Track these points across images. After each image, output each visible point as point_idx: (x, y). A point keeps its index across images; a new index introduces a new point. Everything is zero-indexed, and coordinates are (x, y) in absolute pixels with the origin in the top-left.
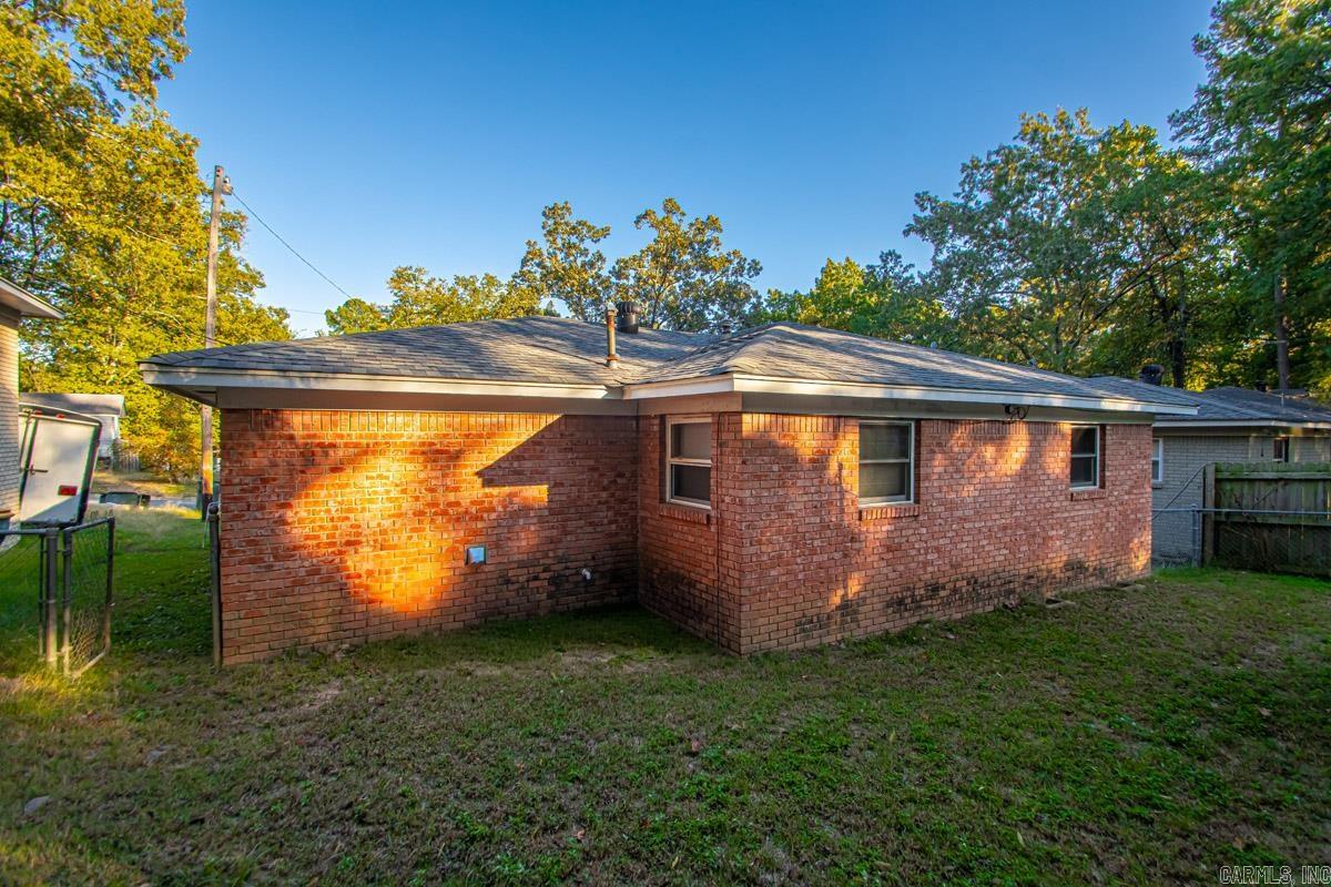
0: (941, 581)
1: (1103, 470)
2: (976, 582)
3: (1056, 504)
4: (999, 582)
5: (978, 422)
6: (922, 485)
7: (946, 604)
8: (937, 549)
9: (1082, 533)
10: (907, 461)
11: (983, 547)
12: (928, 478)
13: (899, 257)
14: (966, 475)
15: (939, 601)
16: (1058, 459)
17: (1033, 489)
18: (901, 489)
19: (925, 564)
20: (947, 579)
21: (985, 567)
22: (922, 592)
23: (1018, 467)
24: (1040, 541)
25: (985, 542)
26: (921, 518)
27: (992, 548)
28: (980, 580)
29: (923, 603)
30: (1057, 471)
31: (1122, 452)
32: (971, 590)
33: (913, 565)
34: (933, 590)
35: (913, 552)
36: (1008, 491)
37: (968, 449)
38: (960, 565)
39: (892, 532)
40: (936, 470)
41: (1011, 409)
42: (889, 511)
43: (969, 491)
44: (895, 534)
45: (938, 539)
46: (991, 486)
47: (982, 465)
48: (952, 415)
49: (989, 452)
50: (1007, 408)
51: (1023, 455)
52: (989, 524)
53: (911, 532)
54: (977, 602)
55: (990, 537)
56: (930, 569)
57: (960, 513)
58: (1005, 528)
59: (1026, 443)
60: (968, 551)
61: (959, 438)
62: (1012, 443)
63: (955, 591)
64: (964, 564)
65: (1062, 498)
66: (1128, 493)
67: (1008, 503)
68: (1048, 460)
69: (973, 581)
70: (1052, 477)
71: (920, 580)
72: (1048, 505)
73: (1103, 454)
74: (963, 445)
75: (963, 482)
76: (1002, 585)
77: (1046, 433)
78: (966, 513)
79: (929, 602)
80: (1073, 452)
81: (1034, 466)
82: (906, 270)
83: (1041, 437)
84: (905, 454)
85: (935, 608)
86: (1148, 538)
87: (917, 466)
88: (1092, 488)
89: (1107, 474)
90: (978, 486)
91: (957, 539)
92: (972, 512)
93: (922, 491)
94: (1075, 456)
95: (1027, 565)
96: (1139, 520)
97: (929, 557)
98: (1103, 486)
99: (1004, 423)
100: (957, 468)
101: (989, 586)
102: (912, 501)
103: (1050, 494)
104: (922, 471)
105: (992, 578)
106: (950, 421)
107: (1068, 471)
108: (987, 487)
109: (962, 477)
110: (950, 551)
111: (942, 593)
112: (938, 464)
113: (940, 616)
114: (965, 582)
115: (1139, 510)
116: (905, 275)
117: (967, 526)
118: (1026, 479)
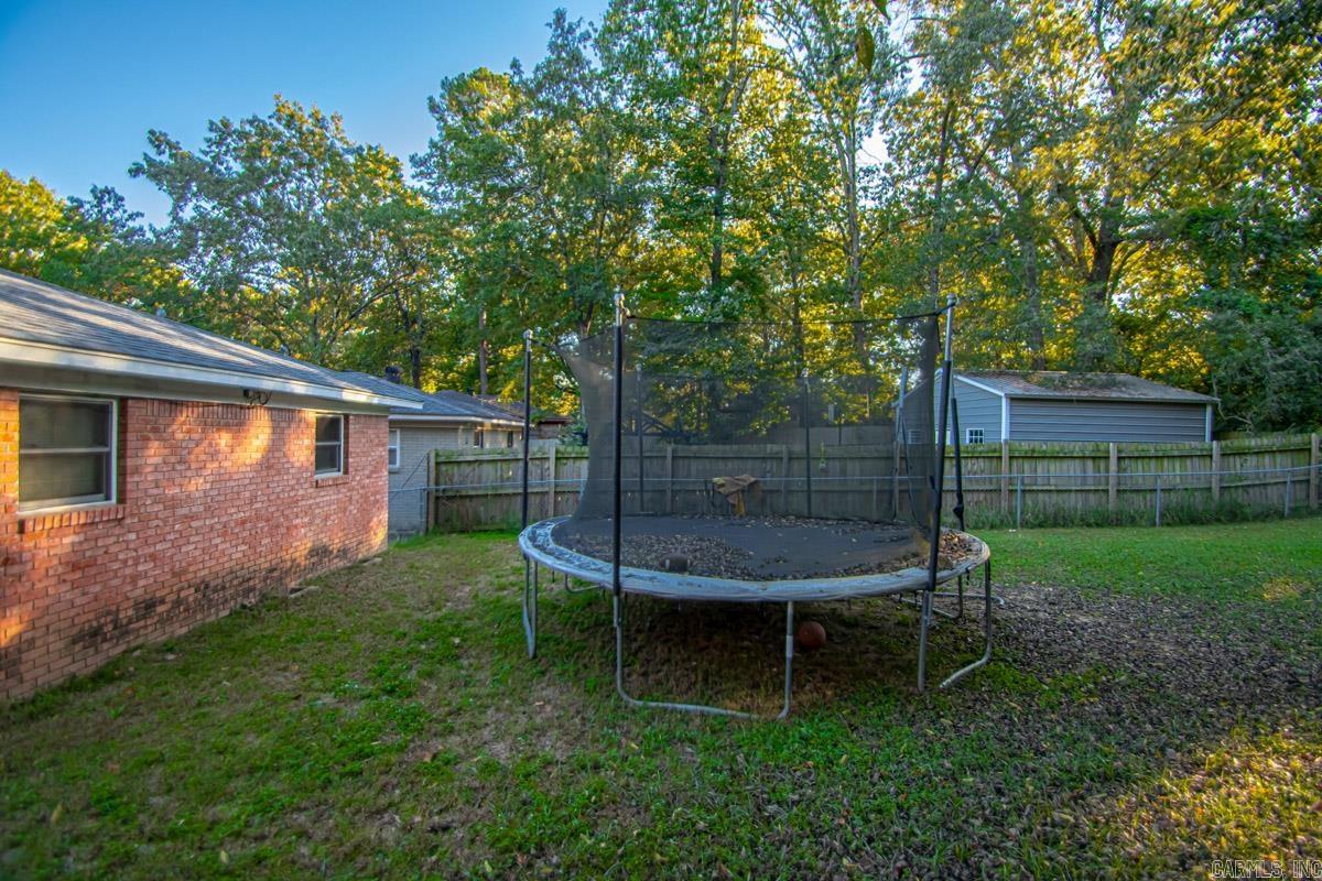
0: (158, 594)
1: (346, 457)
2: (207, 587)
3: (301, 492)
4: (235, 582)
5: (209, 405)
6: (129, 479)
7: (166, 620)
8: (153, 557)
9: (327, 518)
10: (105, 450)
11: (217, 545)
12: (137, 470)
13: (122, 199)
14: (193, 466)
15: (156, 619)
16: (302, 448)
17: (276, 478)
18: (98, 486)
19: (134, 579)
20: (167, 591)
21: (218, 568)
22: (130, 612)
23: (259, 455)
24: (283, 530)
25: (218, 540)
26: (128, 521)
27: (228, 545)
28: (212, 584)
29: (132, 626)
30: (302, 459)
31: (363, 440)
32: (200, 597)
33: (115, 582)
34: (147, 608)
35: (116, 566)
36: (247, 481)
37: (196, 436)
38: (184, 571)
39: (81, 543)
40: (150, 461)
41: (251, 394)
42: (75, 516)
43: (196, 485)
44: (85, 546)
45: (155, 544)
46: (227, 477)
47: (214, 455)
48: (175, 396)
49: (224, 440)
50: (246, 392)
51: (265, 443)
52: (224, 519)
53: (113, 539)
54: (209, 608)
55: (224, 534)
56: (142, 583)
57: (184, 511)
58: (243, 522)
59: (268, 431)
60: (197, 553)
61: (184, 423)
62: (253, 430)
63: (178, 603)
64: (191, 569)
65: (306, 486)
66: (368, 477)
67: (247, 494)
68: (292, 448)
69: (203, 587)
70: (297, 464)
71: (128, 599)
72: (292, 494)
73: (347, 443)
74: (189, 431)
75: (189, 473)
76: (240, 584)
77: (290, 421)
78: (194, 509)
79: (142, 623)
80: (317, 440)
81: (276, 455)
82: (131, 217)
83: (283, 424)
84: (104, 441)
85: (150, 629)
86: (385, 516)
87: (122, 456)
88: (335, 474)
89: (351, 460)
90: (210, 479)
91: (181, 542)
92: (201, 508)
93: (129, 487)
94: (320, 444)
95: (269, 558)
96: (378, 501)
97: (141, 568)
98: (346, 472)
99: (242, 407)
100: (179, 459)
101: (224, 588)
102: (114, 500)
103: (293, 482)
104: (130, 462)
105: (228, 578)
106: (171, 402)
107: (313, 458)
108: (220, 479)
109: (189, 468)
110: (171, 557)
111: (160, 609)
112: (154, 453)
113: (157, 637)
114: (193, 590)
115: (377, 493)
116: (131, 224)
117: (194, 524)
118: (268, 468)
